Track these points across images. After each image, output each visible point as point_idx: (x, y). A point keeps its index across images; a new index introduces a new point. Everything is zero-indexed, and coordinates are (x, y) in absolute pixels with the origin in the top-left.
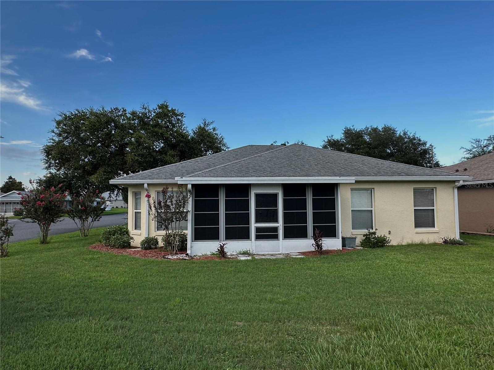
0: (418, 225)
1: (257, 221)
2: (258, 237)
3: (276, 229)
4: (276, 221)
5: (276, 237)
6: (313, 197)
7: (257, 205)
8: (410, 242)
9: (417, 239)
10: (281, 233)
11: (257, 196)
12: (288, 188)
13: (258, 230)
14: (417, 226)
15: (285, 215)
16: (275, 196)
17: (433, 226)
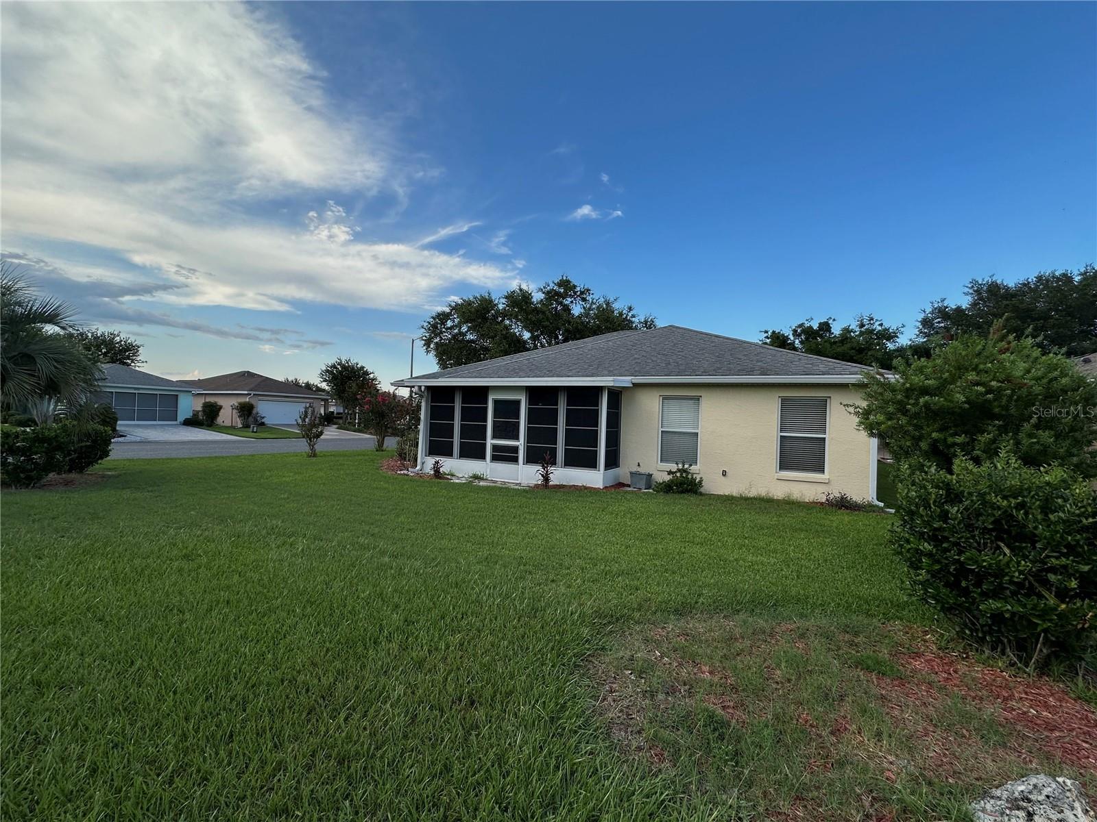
0: (785, 463)
1: (494, 437)
2: (495, 458)
3: (516, 449)
4: (517, 438)
5: (515, 460)
6: (567, 406)
7: (495, 415)
8: (763, 494)
9: (779, 491)
10: (521, 455)
11: (496, 402)
12: (535, 393)
13: (495, 448)
14: (784, 465)
15: (530, 431)
16: (518, 403)
17: (820, 468)
